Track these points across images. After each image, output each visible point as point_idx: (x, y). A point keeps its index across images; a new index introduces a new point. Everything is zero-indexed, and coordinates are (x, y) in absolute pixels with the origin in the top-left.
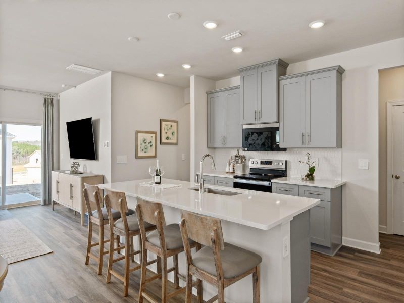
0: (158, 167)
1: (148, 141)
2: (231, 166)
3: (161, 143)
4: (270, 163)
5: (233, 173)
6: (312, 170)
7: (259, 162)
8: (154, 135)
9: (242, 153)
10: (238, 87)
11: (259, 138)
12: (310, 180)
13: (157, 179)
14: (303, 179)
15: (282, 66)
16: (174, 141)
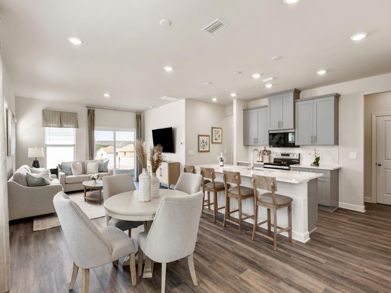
0: (221, 156)
1: (205, 141)
2: (261, 157)
3: (212, 143)
4: (288, 155)
5: (262, 162)
6: (318, 159)
7: (280, 155)
8: (208, 137)
9: (268, 148)
10: (266, 106)
11: (274, 139)
12: (316, 165)
13: (221, 163)
14: (311, 165)
15: (297, 93)
16: (220, 141)
